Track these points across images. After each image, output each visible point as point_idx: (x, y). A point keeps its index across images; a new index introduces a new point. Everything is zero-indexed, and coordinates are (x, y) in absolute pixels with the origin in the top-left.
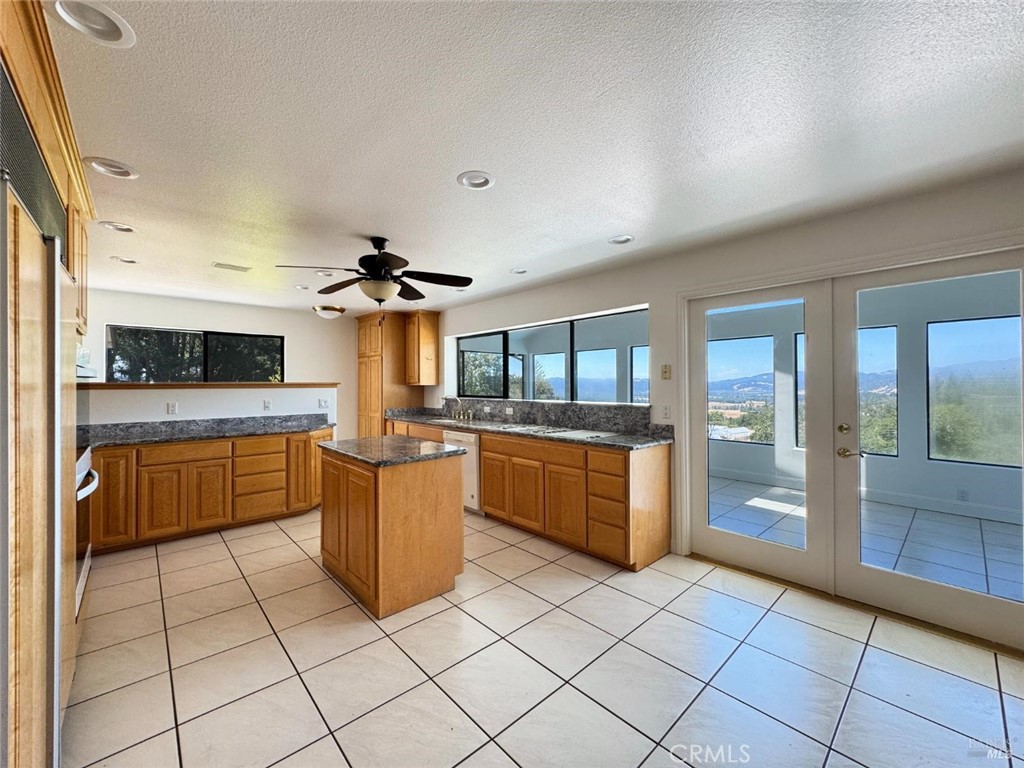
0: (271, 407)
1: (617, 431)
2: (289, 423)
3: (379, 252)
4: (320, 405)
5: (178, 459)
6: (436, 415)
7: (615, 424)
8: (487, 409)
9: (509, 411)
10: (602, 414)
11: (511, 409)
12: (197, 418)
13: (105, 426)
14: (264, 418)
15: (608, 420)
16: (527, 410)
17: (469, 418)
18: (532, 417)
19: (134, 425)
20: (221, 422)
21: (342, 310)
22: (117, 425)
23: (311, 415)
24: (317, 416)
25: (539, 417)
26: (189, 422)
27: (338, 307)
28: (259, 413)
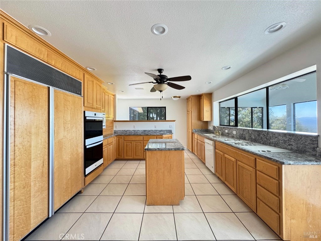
0: (157, 127)
1: (291, 149)
2: (161, 132)
3: (161, 74)
4: (170, 127)
5: (131, 140)
6: (211, 132)
7: (289, 145)
8: (226, 131)
9: (234, 132)
10: (280, 138)
11: (235, 132)
12: (140, 130)
13: (123, 130)
14: (155, 130)
15: (285, 142)
16: (241, 132)
17: (220, 134)
18: (244, 136)
19: (128, 131)
20: (145, 131)
21: (179, 97)
22: (125, 130)
23: (167, 130)
24: (169, 130)
25: (247, 136)
26: (138, 130)
27: (178, 96)
28: (154, 129)
